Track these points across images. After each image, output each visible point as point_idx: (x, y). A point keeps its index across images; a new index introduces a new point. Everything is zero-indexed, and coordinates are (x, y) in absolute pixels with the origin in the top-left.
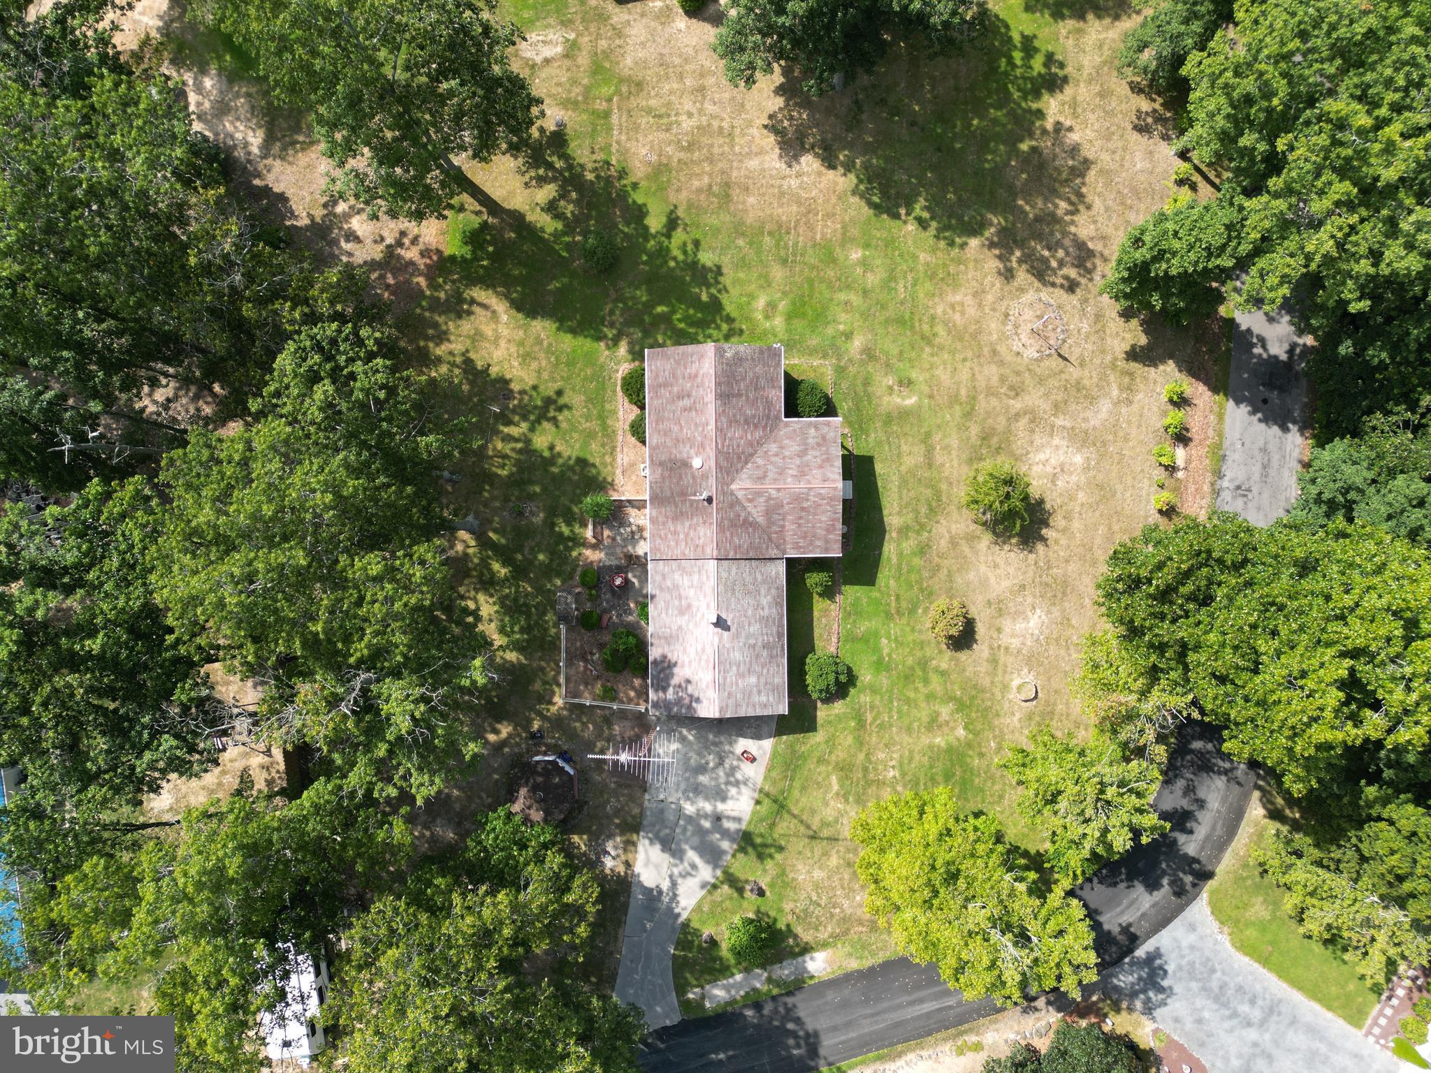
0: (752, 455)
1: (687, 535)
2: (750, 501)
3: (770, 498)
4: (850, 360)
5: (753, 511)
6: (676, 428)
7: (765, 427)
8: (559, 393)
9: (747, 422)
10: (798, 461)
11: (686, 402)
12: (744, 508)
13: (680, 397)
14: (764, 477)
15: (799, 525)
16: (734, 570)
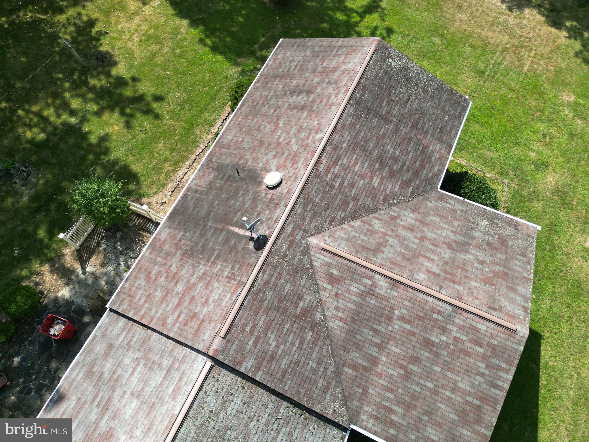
0: (368, 211)
1: (190, 288)
2: (332, 280)
3: (370, 292)
4: (537, 194)
5: (330, 303)
6: (267, 128)
7: (406, 184)
8: (159, 98)
9: (380, 159)
10: (447, 255)
11: (302, 99)
12: (316, 289)
13: (296, 91)
14: (376, 251)
15: (407, 375)
16: (236, 403)
